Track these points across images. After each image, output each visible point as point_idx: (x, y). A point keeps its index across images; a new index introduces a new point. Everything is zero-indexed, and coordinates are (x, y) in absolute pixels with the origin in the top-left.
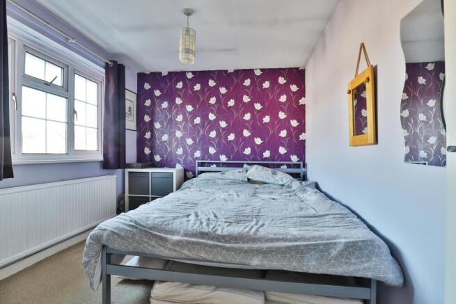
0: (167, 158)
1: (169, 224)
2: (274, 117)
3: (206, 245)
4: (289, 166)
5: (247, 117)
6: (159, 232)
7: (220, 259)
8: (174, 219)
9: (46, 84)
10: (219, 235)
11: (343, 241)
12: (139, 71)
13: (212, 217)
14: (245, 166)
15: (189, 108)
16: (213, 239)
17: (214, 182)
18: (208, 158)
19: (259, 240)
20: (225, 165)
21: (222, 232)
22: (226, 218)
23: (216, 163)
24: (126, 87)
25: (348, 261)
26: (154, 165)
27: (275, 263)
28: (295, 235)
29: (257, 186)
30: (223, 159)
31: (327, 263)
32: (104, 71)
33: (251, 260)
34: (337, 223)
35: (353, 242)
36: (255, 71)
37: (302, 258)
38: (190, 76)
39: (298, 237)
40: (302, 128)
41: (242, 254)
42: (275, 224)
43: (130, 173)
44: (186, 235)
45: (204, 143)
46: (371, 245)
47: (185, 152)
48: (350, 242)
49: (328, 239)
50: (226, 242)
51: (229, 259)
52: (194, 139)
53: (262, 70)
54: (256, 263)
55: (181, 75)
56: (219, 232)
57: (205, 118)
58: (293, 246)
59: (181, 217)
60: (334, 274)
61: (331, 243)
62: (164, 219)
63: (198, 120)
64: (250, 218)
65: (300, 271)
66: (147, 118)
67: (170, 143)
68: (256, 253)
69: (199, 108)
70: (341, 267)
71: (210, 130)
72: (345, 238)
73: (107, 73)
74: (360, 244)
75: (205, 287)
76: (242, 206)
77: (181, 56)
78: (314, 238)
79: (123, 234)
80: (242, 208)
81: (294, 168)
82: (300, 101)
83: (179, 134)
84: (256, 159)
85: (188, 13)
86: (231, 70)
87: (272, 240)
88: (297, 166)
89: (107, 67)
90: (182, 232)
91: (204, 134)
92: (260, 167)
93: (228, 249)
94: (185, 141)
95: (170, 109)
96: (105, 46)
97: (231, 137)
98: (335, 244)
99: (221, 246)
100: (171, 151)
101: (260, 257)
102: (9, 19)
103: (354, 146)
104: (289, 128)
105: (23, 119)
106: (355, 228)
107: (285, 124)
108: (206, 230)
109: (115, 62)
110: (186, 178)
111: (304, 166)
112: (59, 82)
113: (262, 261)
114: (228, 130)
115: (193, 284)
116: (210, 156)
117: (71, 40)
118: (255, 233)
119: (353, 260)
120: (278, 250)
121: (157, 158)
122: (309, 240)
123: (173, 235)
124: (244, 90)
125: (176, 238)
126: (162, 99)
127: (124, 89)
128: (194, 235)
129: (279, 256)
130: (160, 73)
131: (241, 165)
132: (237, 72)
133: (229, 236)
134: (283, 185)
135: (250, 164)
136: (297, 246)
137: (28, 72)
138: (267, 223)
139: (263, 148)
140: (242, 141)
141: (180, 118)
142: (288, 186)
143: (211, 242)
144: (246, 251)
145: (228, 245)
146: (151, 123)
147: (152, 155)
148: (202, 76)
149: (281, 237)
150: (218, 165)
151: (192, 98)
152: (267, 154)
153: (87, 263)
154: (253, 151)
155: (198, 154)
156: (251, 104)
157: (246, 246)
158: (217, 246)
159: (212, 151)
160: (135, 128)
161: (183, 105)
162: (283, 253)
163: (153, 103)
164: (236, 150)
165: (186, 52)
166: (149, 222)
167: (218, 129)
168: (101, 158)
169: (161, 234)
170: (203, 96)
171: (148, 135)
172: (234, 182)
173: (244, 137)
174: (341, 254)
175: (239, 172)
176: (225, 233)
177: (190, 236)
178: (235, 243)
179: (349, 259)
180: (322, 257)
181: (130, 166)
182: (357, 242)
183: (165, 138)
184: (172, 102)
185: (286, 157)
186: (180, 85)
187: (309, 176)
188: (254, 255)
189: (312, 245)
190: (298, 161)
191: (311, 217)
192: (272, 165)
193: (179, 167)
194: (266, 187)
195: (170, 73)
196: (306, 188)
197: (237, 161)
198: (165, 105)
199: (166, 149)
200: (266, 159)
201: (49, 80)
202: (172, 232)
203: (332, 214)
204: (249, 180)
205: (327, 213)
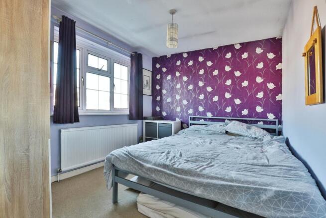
0: (170, 113)
1: (147, 156)
2: (252, 81)
3: (166, 173)
4: (265, 123)
5: (229, 82)
6: (140, 161)
7: (174, 184)
8: (152, 154)
9: (98, 70)
10: (175, 168)
11: (274, 189)
12: (152, 57)
13: (178, 155)
14: (226, 121)
15: (185, 78)
16: (170, 170)
17: (199, 131)
18: (198, 114)
19: (203, 176)
20: (210, 119)
21: (177, 166)
22: (188, 158)
23: (204, 118)
24: (143, 67)
25: (277, 207)
26: (162, 118)
27: (213, 196)
28: (232, 177)
29: (233, 137)
30: (209, 115)
31: (257, 205)
32: (130, 59)
33: (195, 189)
34: (280, 173)
35: (284, 192)
36: (235, 46)
37: (234, 196)
38: (185, 55)
39: (234, 179)
40: (278, 90)
41: (189, 184)
42: (223, 167)
43: (146, 123)
44: (155, 165)
45: (195, 103)
46: (304, 198)
47: (182, 110)
48: (281, 191)
49: (260, 185)
50: (179, 174)
51: (180, 186)
52: (188, 101)
53: (241, 44)
54: (198, 192)
55: (179, 56)
56: (175, 166)
57: (196, 85)
58: (227, 185)
59: (157, 153)
60: (261, 215)
61: (261, 189)
62: (145, 153)
63: (191, 87)
64: (206, 160)
65: (232, 206)
66: (158, 87)
67: (172, 103)
68: (198, 185)
69: (192, 78)
70: (268, 211)
71: (200, 94)
72: (278, 187)
73: (131, 60)
74: (291, 195)
75: (168, 203)
76: (207, 151)
77: (168, 44)
78: (247, 182)
79: (121, 158)
80: (205, 152)
81: (270, 124)
82: (277, 66)
83: (178, 97)
84: (236, 115)
85: (173, 12)
86: (215, 47)
87: (212, 178)
88: (273, 123)
89: (131, 56)
90: (153, 162)
91: (195, 97)
92: (237, 122)
93: (180, 179)
94: (182, 102)
95: (172, 80)
96: (130, 44)
97: (216, 99)
98: (265, 190)
99: (175, 176)
100: (173, 109)
101: (202, 188)
102: (77, 37)
103: (310, 105)
104: (265, 90)
105: (87, 90)
106: (295, 180)
107: (262, 87)
108: (168, 163)
109: (136, 53)
110: (182, 128)
111: (280, 123)
112: (105, 68)
113: (203, 192)
114: (213, 94)
115: (161, 199)
116: (199, 113)
117: (110, 43)
118: (201, 171)
119: (282, 208)
120: (215, 186)
121: (164, 114)
122: (243, 182)
123: (148, 163)
124: (226, 62)
125: (148, 165)
126: (167, 73)
127: (142, 68)
128: (159, 165)
129: (216, 190)
130: (166, 56)
131: (223, 121)
132: (220, 48)
133: (181, 169)
134: (256, 138)
135: (229, 120)
136: (231, 186)
137: (90, 64)
138: (216, 165)
139: (242, 107)
140: (224, 102)
141: (179, 86)
142: (260, 139)
143: (168, 172)
144: (191, 182)
145: (179, 176)
146: (161, 90)
147: (161, 111)
148: (194, 55)
149: (220, 176)
150: (205, 119)
151: (187, 71)
152: (245, 112)
153: (106, 173)
154: (233, 109)
155: (191, 111)
156: (232, 72)
157: (191, 178)
158: (172, 175)
159: (201, 109)
160: (150, 94)
161: (181, 77)
162: (219, 189)
163: (162, 77)
164: (219, 109)
165: (171, 40)
166: (136, 154)
167: (205, 93)
168: (128, 112)
169: (141, 162)
170: (194, 69)
171: (158, 98)
172: (214, 133)
173: (226, 99)
174: (270, 200)
175: (221, 126)
176: (180, 167)
177: (157, 166)
178: (184, 175)
179: (279, 206)
180: (253, 199)
181: (146, 118)
182: (288, 193)
183: (169, 100)
184: (173, 75)
185: (263, 115)
186: (179, 63)
187: (284, 132)
188: (197, 187)
189: (244, 187)
190: (274, 118)
191: (259, 165)
192: (249, 121)
193: (178, 120)
194: (240, 138)
195: (172, 55)
196: (274, 142)
197: (220, 117)
198: (169, 77)
199: (170, 108)
200: (244, 116)
201: (100, 68)
202: (147, 162)
203: (280, 166)
204: (227, 132)
205: (277, 164)
